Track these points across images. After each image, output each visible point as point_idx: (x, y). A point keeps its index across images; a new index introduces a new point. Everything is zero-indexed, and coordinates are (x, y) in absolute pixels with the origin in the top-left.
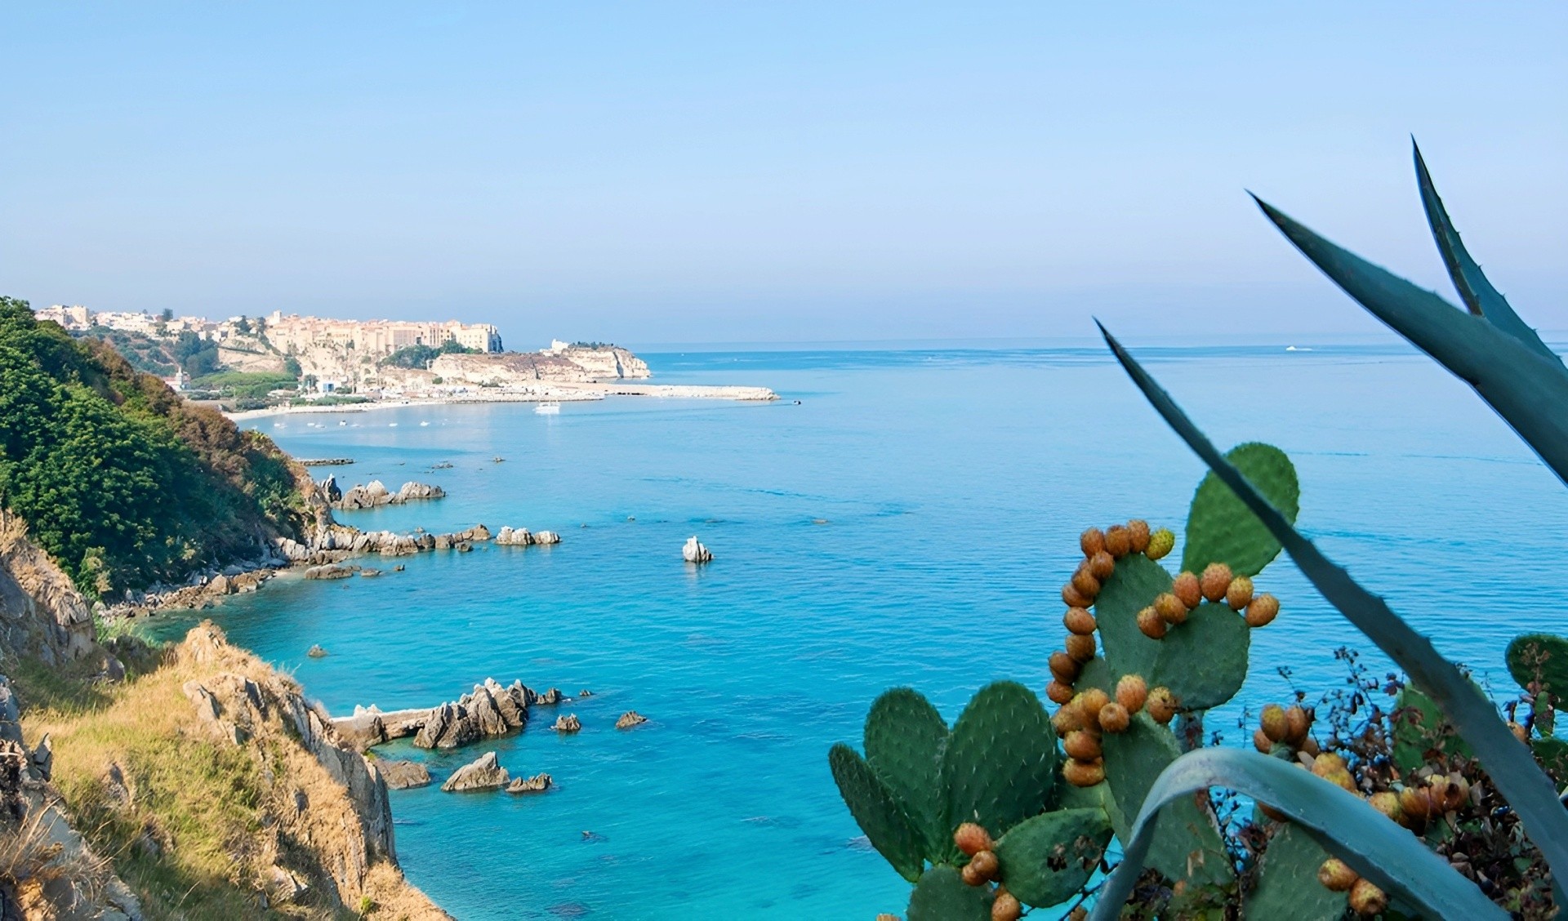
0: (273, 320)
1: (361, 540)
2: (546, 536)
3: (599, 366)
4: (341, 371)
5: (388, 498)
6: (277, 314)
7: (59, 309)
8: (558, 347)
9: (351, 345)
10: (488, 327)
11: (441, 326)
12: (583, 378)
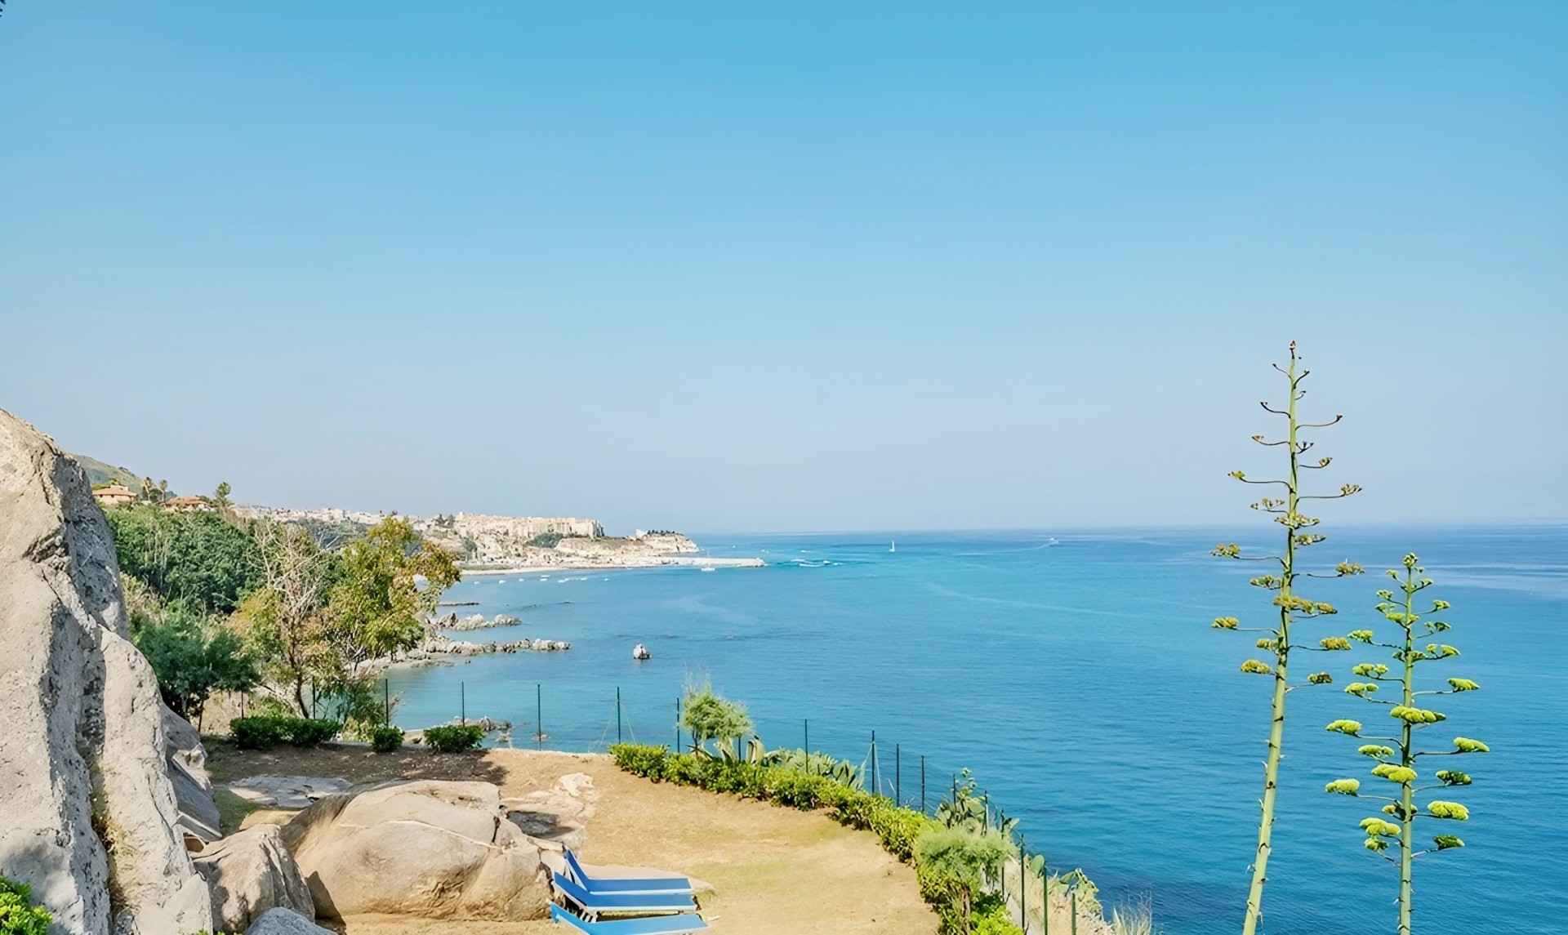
0: (459, 517)
1: (451, 646)
2: (561, 645)
3: (666, 546)
4: (500, 549)
5: (485, 624)
6: (461, 513)
7: (326, 511)
8: (640, 534)
9: (506, 534)
10: (594, 521)
11: (564, 520)
12: (652, 554)
